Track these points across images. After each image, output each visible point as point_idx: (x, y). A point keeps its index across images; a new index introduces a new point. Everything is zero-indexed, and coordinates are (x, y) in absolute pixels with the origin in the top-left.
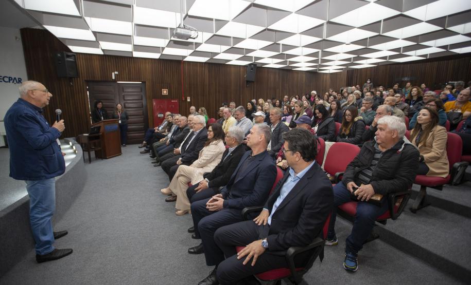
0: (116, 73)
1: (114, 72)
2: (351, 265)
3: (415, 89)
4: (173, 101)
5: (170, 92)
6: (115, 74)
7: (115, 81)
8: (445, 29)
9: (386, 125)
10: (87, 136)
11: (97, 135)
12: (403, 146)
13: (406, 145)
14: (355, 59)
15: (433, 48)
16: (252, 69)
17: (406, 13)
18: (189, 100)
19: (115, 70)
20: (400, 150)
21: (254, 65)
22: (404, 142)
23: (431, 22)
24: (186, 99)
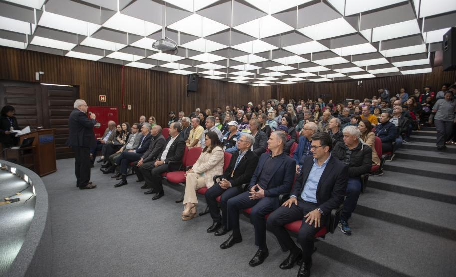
0: (41, 73)
1: (38, 71)
2: (348, 230)
3: (339, 106)
4: (111, 109)
5: (108, 98)
6: (40, 75)
7: (38, 83)
8: (351, 63)
9: (348, 133)
10: (18, 149)
11: (30, 147)
12: (363, 147)
13: (364, 145)
14: (283, 77)
15: (340, 74)
16: (194, 79)
17: (332, 50)
18: (129, 108)
19: (40, 69)
20: (362, 150)
21: (197, 75)
22: (362, 144)
23: (345, 57)
24: (127, 107)
